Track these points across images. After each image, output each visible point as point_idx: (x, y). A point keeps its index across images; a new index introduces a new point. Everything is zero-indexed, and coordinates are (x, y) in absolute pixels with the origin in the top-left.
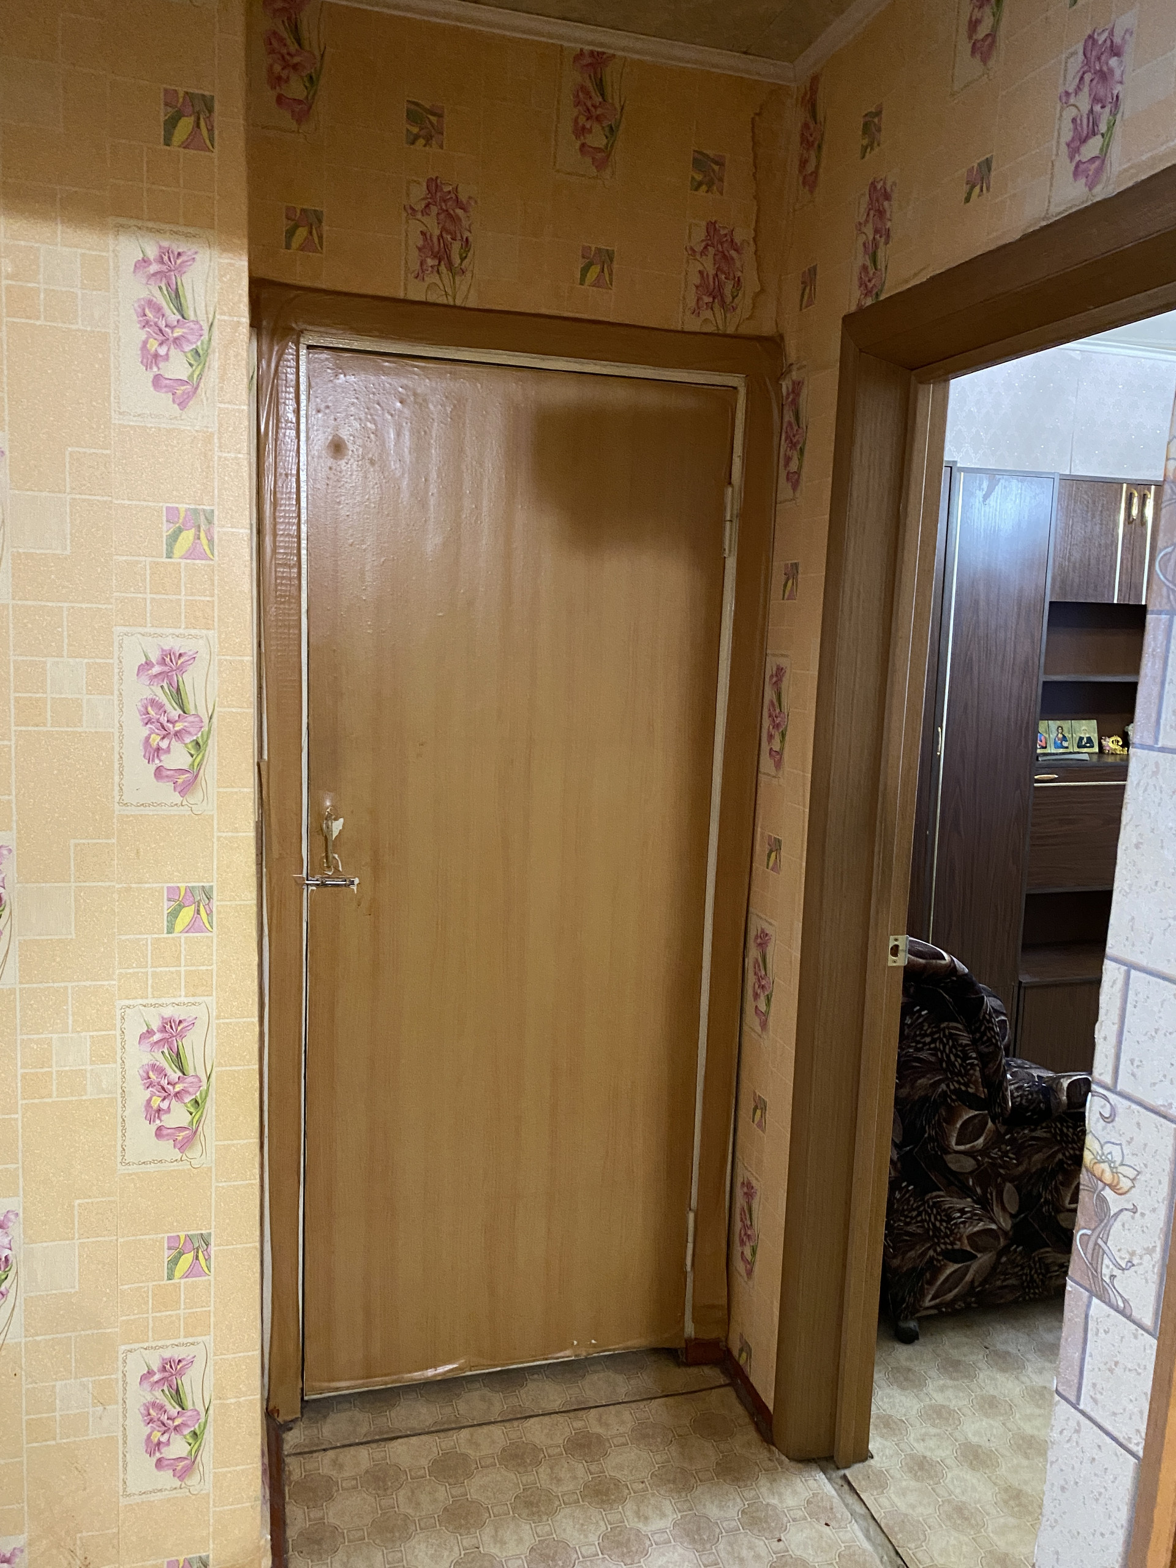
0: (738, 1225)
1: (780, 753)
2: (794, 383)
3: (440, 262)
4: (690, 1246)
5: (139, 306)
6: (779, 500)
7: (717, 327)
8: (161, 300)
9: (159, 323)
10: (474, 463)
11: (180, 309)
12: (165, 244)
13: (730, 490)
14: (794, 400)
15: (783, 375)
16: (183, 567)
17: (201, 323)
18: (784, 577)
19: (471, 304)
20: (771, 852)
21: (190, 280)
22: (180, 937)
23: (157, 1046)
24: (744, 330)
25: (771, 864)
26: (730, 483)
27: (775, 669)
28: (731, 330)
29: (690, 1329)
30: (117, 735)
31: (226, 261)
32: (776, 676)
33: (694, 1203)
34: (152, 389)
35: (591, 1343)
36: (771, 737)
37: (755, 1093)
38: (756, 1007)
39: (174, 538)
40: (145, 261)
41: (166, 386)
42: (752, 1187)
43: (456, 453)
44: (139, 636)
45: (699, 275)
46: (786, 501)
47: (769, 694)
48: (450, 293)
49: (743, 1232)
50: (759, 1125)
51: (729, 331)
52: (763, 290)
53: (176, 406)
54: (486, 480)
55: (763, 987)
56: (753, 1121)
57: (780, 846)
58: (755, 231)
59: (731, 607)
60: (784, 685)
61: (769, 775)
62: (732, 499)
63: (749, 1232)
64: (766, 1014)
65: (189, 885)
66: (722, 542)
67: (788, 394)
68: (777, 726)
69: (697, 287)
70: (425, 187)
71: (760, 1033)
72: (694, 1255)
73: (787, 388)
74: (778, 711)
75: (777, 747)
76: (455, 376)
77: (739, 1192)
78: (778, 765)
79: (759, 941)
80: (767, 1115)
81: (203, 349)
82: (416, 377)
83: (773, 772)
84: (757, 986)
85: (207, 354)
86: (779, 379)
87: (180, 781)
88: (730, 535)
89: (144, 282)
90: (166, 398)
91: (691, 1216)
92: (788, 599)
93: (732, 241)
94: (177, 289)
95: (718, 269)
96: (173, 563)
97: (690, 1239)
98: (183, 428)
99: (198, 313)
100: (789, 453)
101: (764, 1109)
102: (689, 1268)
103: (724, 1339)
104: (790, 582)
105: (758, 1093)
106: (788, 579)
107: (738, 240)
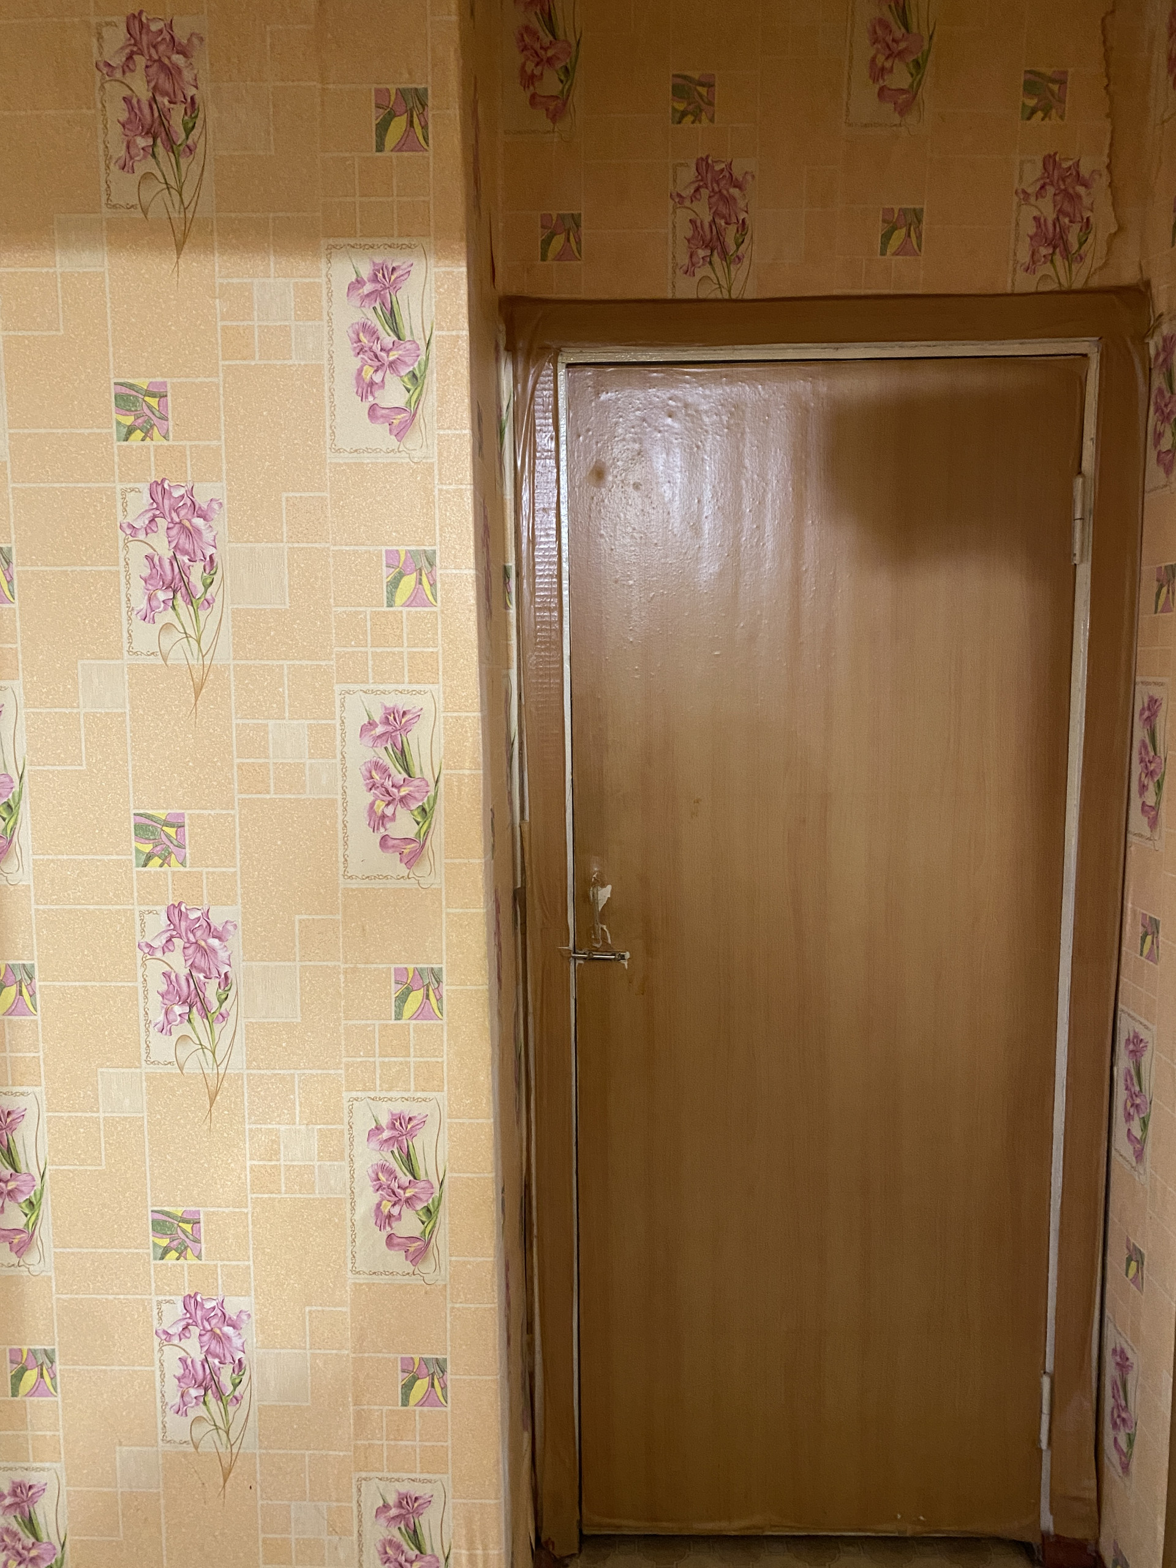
0: (1109, 1403)
1: (1156, 808)
2: (1165, 340)
3: (712, 252)
4: (1045, 1419)
5: (354, 332)
6: (1147, 488)
7: (1060, 283)
8: (376, 323)
9: (374, 348)
10: (756, 476)
11: (396, 331)
12: (378, 260)
13: (1079, 481)
14: (1165, 360)
15: (1150, 332)
16: (405, 616)
17: (418, 342)
18: (1155, 584)
19: (748, 295)
20: (1146, 935)
21: (405, 297)
22: (409, 1025)
23: (385, 1145)
24: (1095, 282)
25: (1146, 951)
26: (1080, 473)
27: (1146, 701)
28: (1078, 284)
29: (1047, 1522)
30: (340, 802)
31: (443, 269)
32: (1149, 709)
33: (1049, 1366)
34: (368, 421)
35: (919, 1520)
36: (1143, 788)
37: (1128, 1240)
38: (1129, 1130)
39: (394, 584)
40: (359, 282)
41: (382, 416)
42: (1127, 1359)
43: (734, 468)
44: (361, 693)
45: (1034, 223)
46: (1155, 489)
47: (1140, 733)
48: (725, 286)
49: (1116, 1415)
50: (1134, 1280)
51: (1075, 286)
52: (1121, 229)
53: (393, 437)
54: (770, 495)
55: (1137, 1107)
56: (1127, 1275)
57: (1157, 928)
58: (1110, 156)
59: (1085, 625)
60: (1160, 722)
61: (1141, 836)
62: (1082, 492)
63: (1124, 1415)
64: (1142, 1142)
65: (418, 966)
66: (1071, 545)
67: (1158, 355)
68: (1151, 774)
69: (1031, 238)
70: (694, 169)
71: (1134, 1164)
72: (1050, 1431)
73: (1157, 347)
74: (1152, 754)
75: (1151, 800)
76: (732, 380)
77: (1110, 1362)
78: (1153, 823)
79: (1131, 1047)
80: (1145, 1272)
81: (420, 371)
82: (688, 386)
83: (1147, 832)
84: (1129, 1104)
85: (424, 376)
86: (1145, 336)
87: (406, 851)
88: (1081, 538)
89: (359, 305)
90: (381, 430)
91: (1046, 1382)
92: (1162, 612)
93: (1078, 173)
94: (392, 308)
95: (1060, 211)
96: (394, 613)
97: (1046, 1409)
98: (400, 461)
99: (414, 331)
100: (1160, 428)
101: (1140, 1263)
102: (1044, 1445)
103: (1092, 1542)
104: (1164, 590)
105: (1132, 1241)
106: (1161, 587)
107: (1085, 171)
